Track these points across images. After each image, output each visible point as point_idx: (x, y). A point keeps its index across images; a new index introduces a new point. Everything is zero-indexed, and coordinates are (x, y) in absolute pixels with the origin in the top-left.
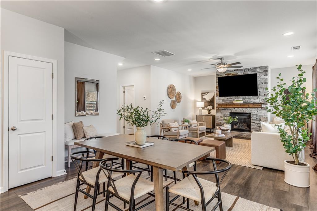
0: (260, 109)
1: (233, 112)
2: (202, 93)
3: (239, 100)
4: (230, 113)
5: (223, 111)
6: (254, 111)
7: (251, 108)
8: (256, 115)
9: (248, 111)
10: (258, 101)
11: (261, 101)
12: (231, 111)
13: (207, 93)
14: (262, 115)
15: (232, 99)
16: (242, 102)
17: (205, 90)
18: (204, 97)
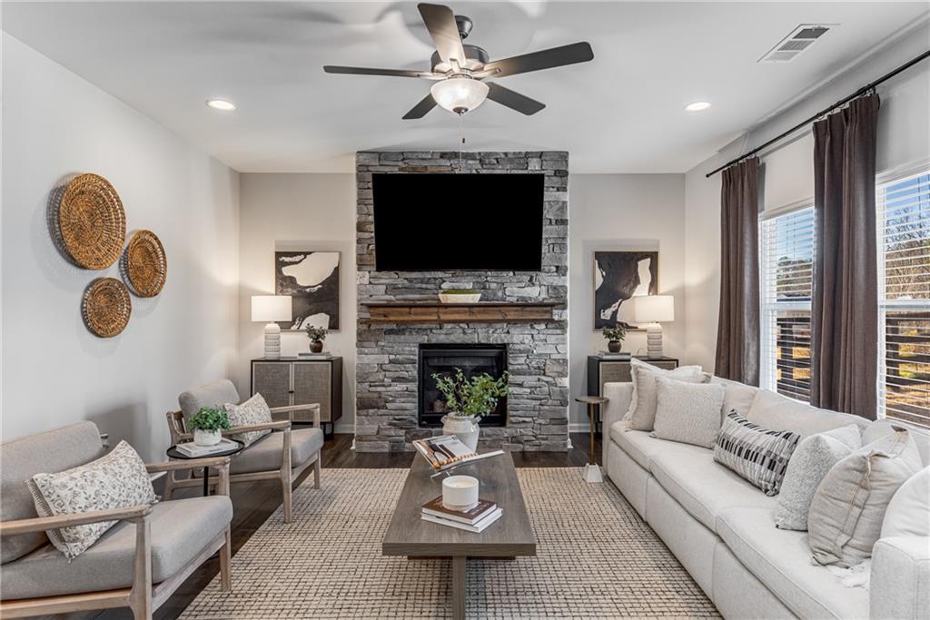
0: (543, 326)
1: (434, 341)
2: (278, 255)
3: (460, 289)
4: (422, 346)
5: (392, 338)
6: (519, 337)
7: (509, 322)
8: (528, 352)
9: (496, 336)
10: (535, 293)
11: (544, 295)
12: (424, 339)
13: (306, 254)
14: (549, 350)
15: (428, 281)
16: (474, 298)
17: (291, 238)
18: (287, 271)
